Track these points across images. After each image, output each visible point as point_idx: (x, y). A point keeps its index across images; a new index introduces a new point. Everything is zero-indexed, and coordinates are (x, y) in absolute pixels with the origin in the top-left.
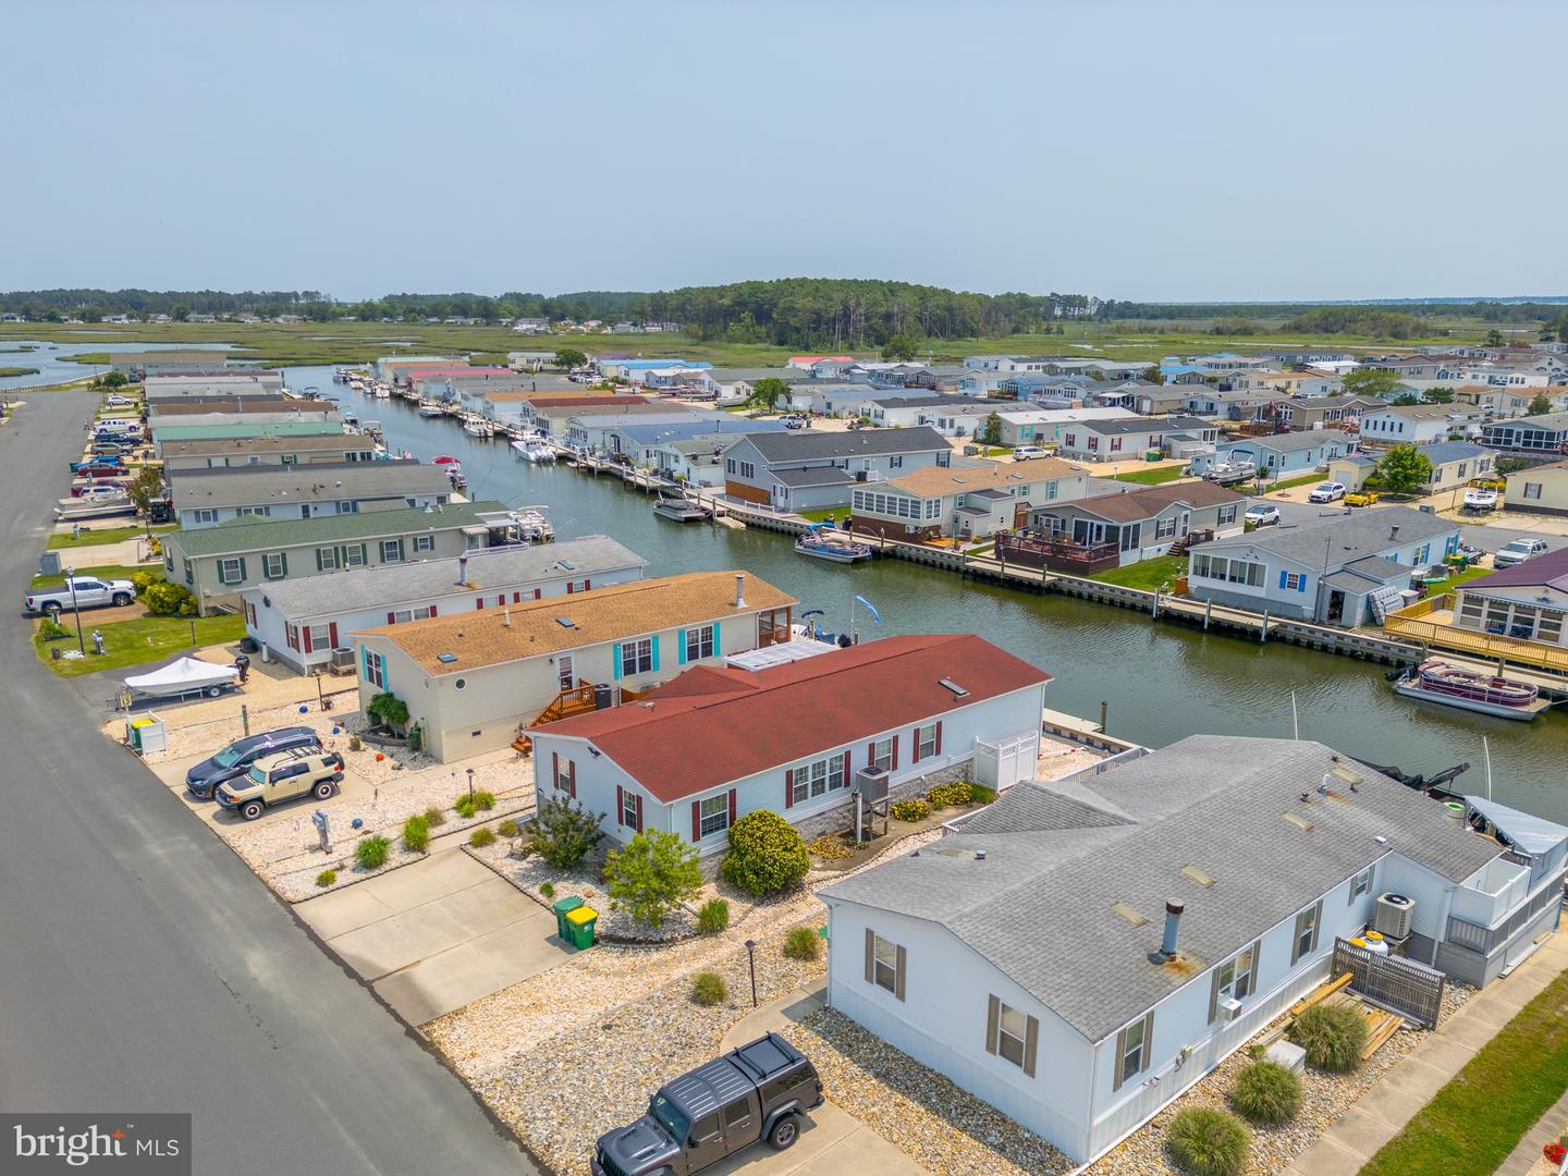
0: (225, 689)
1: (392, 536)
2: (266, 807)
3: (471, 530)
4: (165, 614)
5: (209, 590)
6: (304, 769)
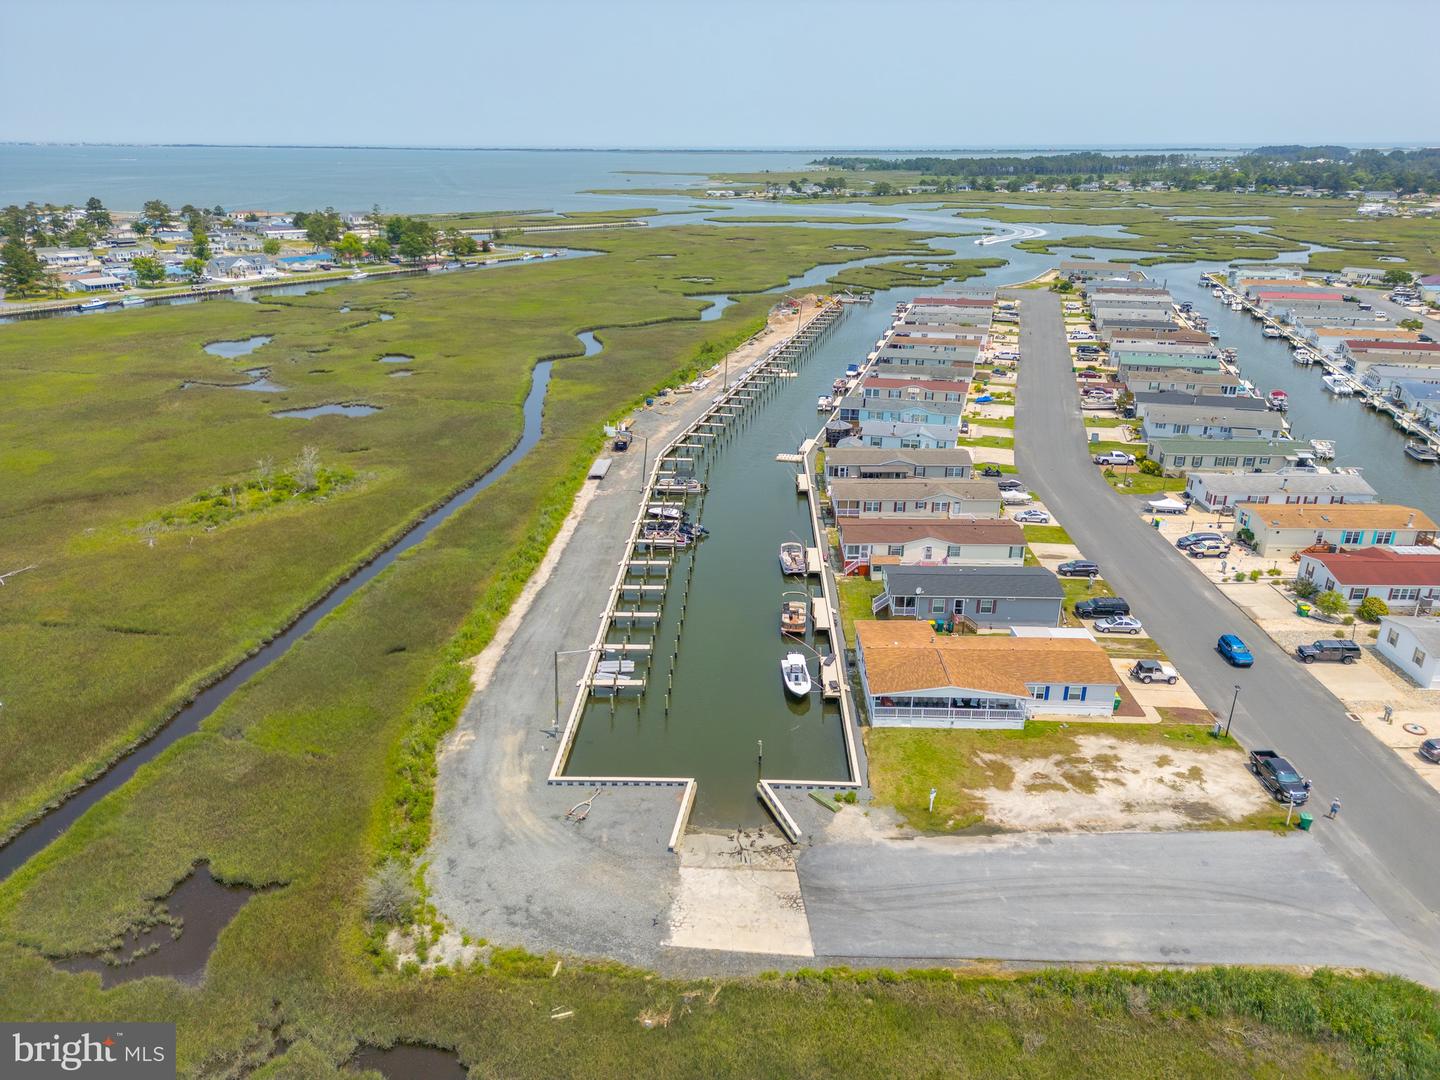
0: (1180, 512)
1: (1251, 456)
2: (1204, 556)
3: (1289, 458)
4: (1147, 473)
5: (1169, 467)
6: (1218, 548)
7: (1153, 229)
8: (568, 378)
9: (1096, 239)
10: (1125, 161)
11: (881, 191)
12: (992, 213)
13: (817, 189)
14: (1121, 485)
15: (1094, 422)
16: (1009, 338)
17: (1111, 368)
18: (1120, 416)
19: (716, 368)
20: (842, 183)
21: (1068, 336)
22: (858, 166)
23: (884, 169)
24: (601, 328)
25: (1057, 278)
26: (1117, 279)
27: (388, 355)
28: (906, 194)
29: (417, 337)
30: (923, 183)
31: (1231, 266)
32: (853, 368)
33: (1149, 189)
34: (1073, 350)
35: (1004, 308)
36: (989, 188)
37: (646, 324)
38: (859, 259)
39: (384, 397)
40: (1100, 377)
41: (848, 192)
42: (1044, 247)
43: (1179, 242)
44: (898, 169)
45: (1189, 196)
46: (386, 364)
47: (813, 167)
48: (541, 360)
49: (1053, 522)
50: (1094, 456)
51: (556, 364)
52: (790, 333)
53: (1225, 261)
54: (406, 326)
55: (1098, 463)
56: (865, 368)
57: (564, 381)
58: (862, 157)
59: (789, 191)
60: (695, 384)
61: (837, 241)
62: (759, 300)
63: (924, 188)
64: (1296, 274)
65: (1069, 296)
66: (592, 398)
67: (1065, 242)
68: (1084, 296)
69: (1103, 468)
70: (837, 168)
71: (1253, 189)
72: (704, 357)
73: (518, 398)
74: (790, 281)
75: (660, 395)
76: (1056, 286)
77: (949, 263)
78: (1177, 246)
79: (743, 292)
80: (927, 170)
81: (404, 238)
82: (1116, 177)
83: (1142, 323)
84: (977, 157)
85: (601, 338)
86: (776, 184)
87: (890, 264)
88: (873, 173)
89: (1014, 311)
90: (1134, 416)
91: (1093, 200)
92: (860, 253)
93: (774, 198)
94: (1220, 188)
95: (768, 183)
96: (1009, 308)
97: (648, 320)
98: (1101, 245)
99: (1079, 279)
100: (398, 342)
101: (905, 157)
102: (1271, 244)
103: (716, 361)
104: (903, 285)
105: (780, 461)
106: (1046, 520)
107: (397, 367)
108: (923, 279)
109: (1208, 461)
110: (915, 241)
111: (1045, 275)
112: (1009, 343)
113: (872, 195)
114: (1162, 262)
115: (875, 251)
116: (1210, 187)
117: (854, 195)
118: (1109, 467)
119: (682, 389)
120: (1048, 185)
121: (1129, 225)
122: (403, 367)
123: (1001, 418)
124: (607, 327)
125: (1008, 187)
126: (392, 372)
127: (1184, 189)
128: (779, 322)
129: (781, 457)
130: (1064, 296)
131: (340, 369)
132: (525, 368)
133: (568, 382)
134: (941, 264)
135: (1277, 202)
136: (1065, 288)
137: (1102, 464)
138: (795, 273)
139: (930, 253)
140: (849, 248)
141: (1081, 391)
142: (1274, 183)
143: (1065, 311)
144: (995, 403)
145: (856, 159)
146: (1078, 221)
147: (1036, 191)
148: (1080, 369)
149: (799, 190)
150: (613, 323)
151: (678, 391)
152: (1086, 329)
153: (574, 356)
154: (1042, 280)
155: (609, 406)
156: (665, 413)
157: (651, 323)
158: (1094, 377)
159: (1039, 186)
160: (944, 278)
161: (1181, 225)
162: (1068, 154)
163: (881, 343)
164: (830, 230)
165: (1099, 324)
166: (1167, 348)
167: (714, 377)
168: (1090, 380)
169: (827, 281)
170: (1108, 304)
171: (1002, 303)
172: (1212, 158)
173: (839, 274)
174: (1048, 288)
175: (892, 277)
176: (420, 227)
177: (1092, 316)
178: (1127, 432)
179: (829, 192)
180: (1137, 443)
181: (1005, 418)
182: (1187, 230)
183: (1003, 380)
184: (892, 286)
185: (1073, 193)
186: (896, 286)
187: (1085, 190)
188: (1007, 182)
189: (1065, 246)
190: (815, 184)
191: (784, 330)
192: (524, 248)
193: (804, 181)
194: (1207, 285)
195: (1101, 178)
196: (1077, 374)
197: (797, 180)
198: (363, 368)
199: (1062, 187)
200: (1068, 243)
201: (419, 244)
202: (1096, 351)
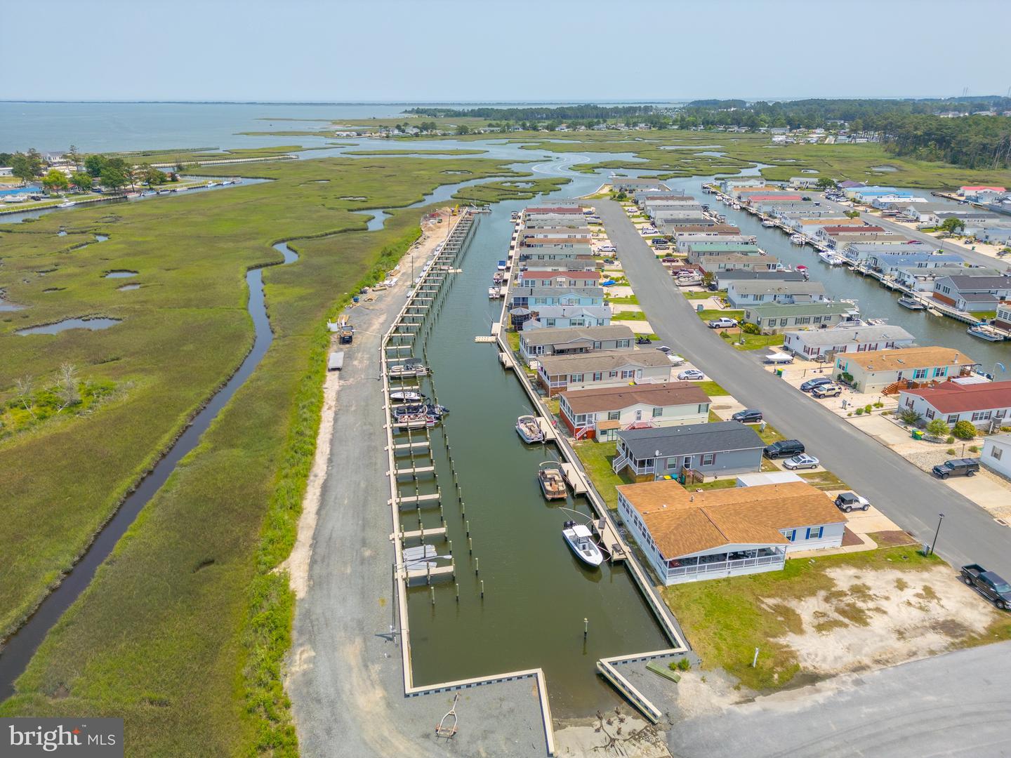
0: (789, 362)
1: (819, 316)
4: (750, 333)
5: (765, 328)
6: (834, 390)
7: (654, 155)
8: (279, 283)
9: (622, 162)
10: (616, 110)
11: (462, 131)
12: (543, 146)
13: (416, 130)
14: (737, 344)
15: (692, 295)
16: (601, 236)
17: (681, 254)
18: (707, 290)
19: (397, 268)
20: (433, 126)
21: (640, 232)
22: (438, 114)
23: (457, 116)
24: (291, 239)
25: (611, 190)
26: (653, 190)
27: (113, 271)
28: (480, 133)
29: (135, 255)
30: (490, 125)
31: (716, 179)
32: (502, 263)
33: (637, 128)
34: (649, 242)
35: (587, 214)
36: (535, 129)
37: (327, 235)
38: (467, 180)
39: (121, 310)
40: (678, 261)
41: (439, 132)
42: (592, 169)
43: (676, 163)
44: (467, 116)
45: (664, 133)
46: (115, 280)
47: (406, 115)
48: (250, 269)
49: (707, 379)
50: (707, 322)
51: (265, 272)
52: (442, 238)
53: (710, 175)
54: (122, 246)
55: (711, 327)
56: (511, 263)
57: (276, 286)
58: (439, 108)
59: (396, 132)
60: (387, 282)
61: (446, 168)
62: (408, 213)
63: (492, 129)
64: (762, 183)
65: (627, 203)
66: (306, 299)
67: (602, 165)
68: (636, 202)
69: (718, 331)
70: (424, 116)
71: (702, 127)
72: (385, 259)
73: (242, 302)
74: (425, 197)
75: (362, 293)
76: (615, 197)
77: (533, 182)
78: (675, 166)
79: (393, 207)
80: (488, 116)
81: (103, 172)
82: (613, 121)
83: (688, 221)
84: (520, 108)
85: (295, 247)
86: (387, 127)
87: (492, 183)
88: (450, 119)
89: (594, 215)
90: (717, 290)
91: (606, 136)
92: (467, 176)
93: (387, 137)
94: (682, 127)
95: (380, 126)
96: (590, 213)
97: (328, 232)
98: (628, 167)
99: (626, 190)
100: (119, 260)
101: (470, 108)
102: (732, 164)
103: (396, 262)
104: (507, 199)
105: (479, 342)
106: (702, 377)
107: (125, 282)
108: (519, 194)
109: (791, 321)
110: (500, 167)
111: (601, 189)
112: (603, 239)
113: (457, 134)
114: (672, 177)
115: (477, 173)
116: (676, 127)
117: (444, 135)
118: (724, 330)
119: (378, 287)
120: (573, 126)
121: (638, 152)
122: (131, 281)
123: (627, 297)
124: (295, 239)
125: (547, 128)
126: (121, 287)
127: (660, 128)
128: (430, 229)
129: (479, 339)
130: (622, 203)
131: (72, 286)
132: (240, 276)
133: (280, 286)
134: (527, 182)
135: (720, 136)
136: (622, 197)
137: (715, 328)
138: (427, 192)
139: (515, 175)
140: (457, 173)
141: (671, 272)
142: (713, 123)
143: (628, 214)
144: (616, 285)
145: (435, 109)
146: (602, 150)
147: (566, 130)
148: (662, 256)
149: (403, 131)
150: (300, 235)
151: (374, 289)
152: (648, 226)
153: (277, 264)
154: (602, 192)
155: (322, 306)
156: (371, 308)
157: (330, 234)
158: (674, 261)
159: (568, 127)
160: (535, 193)
161: (670, 152)
162: (576, 106)
163: (513, 243)
164: (438, 160)
165: (658, 223)
166: (712, 238)
167: (399, 275)
168: (674, 264)
169: (452, 197)
170: (657, 208)
171: (585, 210)
172: (666, 109)
173: (458, 192)
174: (609, 198)
175: (497, 193)
176: (117, 163)
177: (649, 217)
178: (719, 302)
179: (425, 133)
180: (728, 309)
181: (629, 297)
182: (678, 156)
183: (613, 267)
184: (500, 200)
185: (590, 132)
186: (503, 199)
187: (598, 130)
188: (546, 124)
189: (604, 168)
190: (414, 127)
191: (438, 236)
192: (208, 178)
193: (406, 124)
194: (709, 193)
195: (605, 121)
196: (661, 260)
197: (401, 124)
198: (93, 284)
199: (583, 127)
200: (606, 166)
201: (118, 176)
202: (666, 242)
